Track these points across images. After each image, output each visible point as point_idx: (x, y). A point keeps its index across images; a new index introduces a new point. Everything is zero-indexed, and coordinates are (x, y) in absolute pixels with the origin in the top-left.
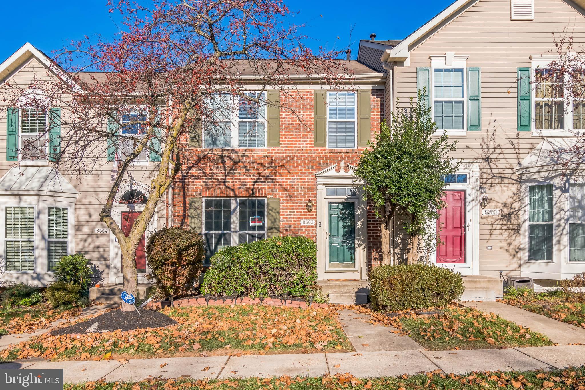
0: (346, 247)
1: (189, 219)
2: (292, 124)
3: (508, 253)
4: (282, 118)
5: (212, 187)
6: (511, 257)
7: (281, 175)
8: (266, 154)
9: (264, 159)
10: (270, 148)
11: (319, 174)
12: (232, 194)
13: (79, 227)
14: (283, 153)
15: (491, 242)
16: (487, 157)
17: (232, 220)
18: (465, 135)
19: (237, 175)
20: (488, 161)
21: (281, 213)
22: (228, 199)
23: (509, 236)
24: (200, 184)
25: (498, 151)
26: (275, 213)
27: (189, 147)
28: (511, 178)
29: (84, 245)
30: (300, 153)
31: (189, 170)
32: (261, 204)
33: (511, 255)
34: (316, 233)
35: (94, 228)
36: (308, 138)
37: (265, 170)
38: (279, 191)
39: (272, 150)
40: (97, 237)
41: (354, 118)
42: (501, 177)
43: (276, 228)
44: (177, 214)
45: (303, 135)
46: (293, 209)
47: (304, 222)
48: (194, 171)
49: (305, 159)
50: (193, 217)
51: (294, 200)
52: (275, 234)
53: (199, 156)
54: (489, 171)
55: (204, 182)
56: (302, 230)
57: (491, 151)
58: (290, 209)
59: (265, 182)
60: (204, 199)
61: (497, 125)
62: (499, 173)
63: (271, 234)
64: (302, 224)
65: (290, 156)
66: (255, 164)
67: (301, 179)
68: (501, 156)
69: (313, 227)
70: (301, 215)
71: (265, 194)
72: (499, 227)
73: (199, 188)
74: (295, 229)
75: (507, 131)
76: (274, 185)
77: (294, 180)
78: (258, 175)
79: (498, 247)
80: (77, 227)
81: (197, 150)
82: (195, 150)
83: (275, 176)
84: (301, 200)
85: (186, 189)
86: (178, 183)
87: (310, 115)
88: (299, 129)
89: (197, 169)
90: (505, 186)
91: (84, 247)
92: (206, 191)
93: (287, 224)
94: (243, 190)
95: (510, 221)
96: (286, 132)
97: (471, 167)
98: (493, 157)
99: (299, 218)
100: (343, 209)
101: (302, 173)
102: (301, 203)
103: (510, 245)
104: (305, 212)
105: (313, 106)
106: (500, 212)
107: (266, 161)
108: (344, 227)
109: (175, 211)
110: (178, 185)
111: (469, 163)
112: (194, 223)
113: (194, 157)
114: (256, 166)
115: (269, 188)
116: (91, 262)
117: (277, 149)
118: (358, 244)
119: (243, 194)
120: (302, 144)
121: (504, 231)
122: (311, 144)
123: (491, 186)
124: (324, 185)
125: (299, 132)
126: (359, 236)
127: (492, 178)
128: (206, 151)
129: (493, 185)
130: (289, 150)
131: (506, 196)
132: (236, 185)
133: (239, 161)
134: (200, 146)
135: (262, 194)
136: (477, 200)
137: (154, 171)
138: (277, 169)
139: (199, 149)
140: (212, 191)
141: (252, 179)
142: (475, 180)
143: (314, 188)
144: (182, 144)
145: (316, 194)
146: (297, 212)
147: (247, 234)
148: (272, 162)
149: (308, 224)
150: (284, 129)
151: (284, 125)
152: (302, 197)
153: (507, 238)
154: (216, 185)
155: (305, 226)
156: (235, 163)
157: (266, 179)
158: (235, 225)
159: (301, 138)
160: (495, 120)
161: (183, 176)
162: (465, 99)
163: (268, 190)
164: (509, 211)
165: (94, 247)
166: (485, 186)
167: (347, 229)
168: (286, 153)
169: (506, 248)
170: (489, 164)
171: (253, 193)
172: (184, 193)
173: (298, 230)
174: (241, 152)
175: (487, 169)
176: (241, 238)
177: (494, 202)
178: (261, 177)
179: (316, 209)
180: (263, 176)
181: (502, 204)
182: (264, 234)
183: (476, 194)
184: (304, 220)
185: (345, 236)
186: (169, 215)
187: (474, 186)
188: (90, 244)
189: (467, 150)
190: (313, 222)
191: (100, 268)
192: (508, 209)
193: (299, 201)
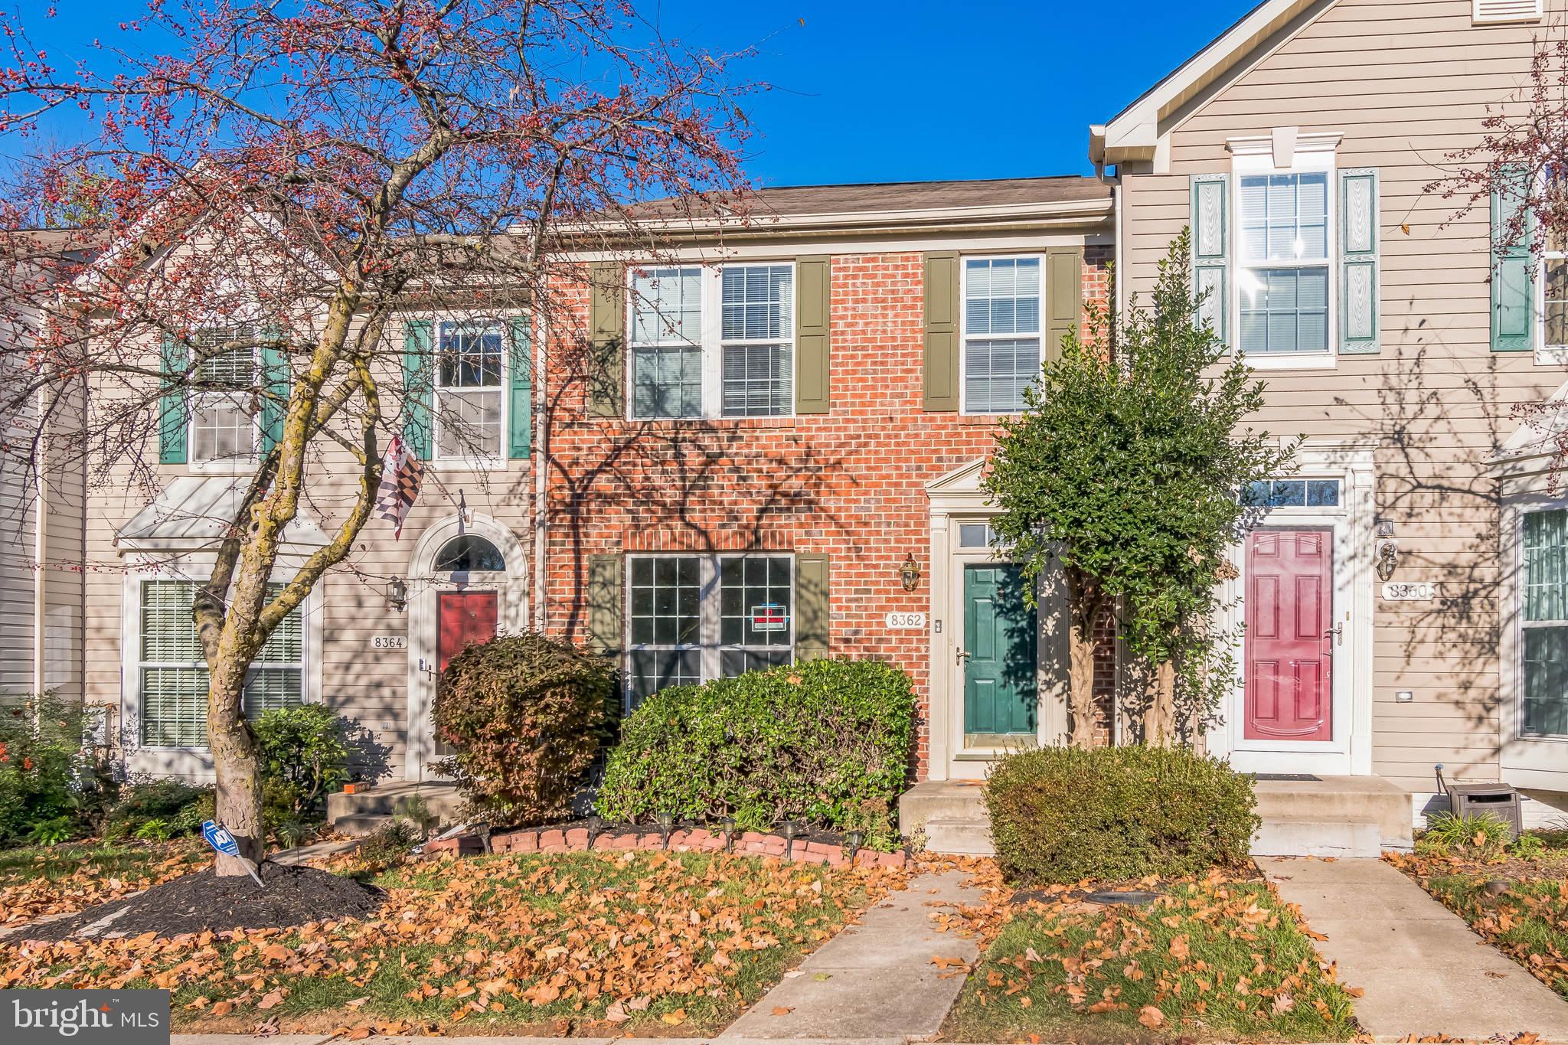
0: (1014, 690)
1: (589, 611)
2: (864, 348)
3: (1460, 713)
4: (835, 334)
5: (648, 526)
6: (1471, 724)
7: (832, 490)
8: (794, 433)
9: (788, 446)
10: (804, 418)
11: (936, 486)
12: (701, 544)
13: (332, 634)
14: (838, 429)
15: (1408, 679)
16: (1397, 428)
17: (702, 616)
18: (1333, 366)
19: (716, 491)
20: (1400, 440)
21: (833, 596)
22: (693, 556)
23: (1466, 660)
24: (618, 518)
25: (1432, 410)
26: (815, 594)
27: (590, 418)
28: (1469, 492)
29: (343, 679)
30: (884, 428)
31: (590, 480)
32: (781, 571)
33: (1469, 718)
34: (927, 649)
35: (370, 635)
36: (906, 387)
37: (789, 477)
38: (828, 533)
39: (808, 421)
40: (377, 659)
41: (1036, 329)
42: (1439, 487)
43: (817, 637)
44: (557, 597)
45: (894, 380)
46: (866, 583)
47: (896, 620)
48: (603, 483)
49: (898, 444)
50: (599, 607)
51: (868, 558)
52: (815, 652)
53: (616, 441)
54: (1404, 471)
55: (629, 511)
56: (889, 641)
57: (1411, 410)
58: (858, 583)
59: (789, 510)
60: (629, 557)
61: (1427, 336)
62: (1435, 476)
63: (806, 653)
64: (890, 626)
65: (859, 437)
66: (762, 459)
67: (887, 500)
68: (1442, 426)
69: (918, 632)
70: (888, 600)
71: (790, 543)
72: (1433, 633)
73: (615, 527)
74: (870, 640)
75: (1458, 351)
76: (815, 518)
77: (867, 505)
78: (770, 492)
79: (1430, 694)
80: (327, 632)
81: (610, 426)
82: (605, 425)
83: (818, 493)
84: (889, 558)
85: (582, 530)
86: (561, 516)
87: (912, 323)
88: (882, 363)
89: (611, 477)
90: (1451, 514)
91: (343, 686)
92: (634, 535)
93: (848, 624)
94: (730, 531)
95: (1469, 618)
96: (846, 372)
97: (1347, 460)
98: (1416, 428)
99: (882, 608)
100: (1008, 584)
101: (889, 484)
102: (886, 566)
103: (1466, 688)
104: (897, 591)
105: (921, 299)
106: (1437, 591)
107: (792, 453)
108: (1011, 633)
109: (554, 592)
110: (561, 520)
111: (1343, 447)
112: (602, 622)
113: (603, 446)
114: (765, 468)
115: (801, 525)
116: (363, 724)
117: (821, 418)
118: (1047, 683)
119: (731, 543)
120: (892, 404)
121: (1449, 645)
122: (914, 403)
123: (1410, 515)
124: (952, 515)
125: (883, 371)
126: (1049, 658)
127: (1412, 491)
128: (634, 428)
129: (1416, 511)
130: (855, 421)
131: (1455, 545)
132: (712, 519)
133: (721, 454)
134: (619, 415)
135: (781, 543)
136: (1365, 556)
137: (519, 483)
138: (822, 473)
139: (615, 423)
140: (650, 535)
141: (754, 502)
142: (1359, 498)
143: (922, 524)
144: (573, 410)
145: (927, 541)
146: (878, 592)
147: (743, 652)
148: (808, 454)
149: (906, 626)
150: (842, 364)
151: (841, 353)
152: (891, 550)
153: (1458, 669)
154: (660, 520)
155: (898, 632)
156: (711, 459)
157: (793, 502)
158: (711, 626)
159: (887, 387)
160: (1423, 321)
161: (575, 496)
162: (1330, 261)
163: (797, 533)
164: (1464, 587)
165: (369, 687)
166: (1392, 515)
167: (1017, 640)
168: (846, 429)
169: (1456, 697)
170: (1403, 449)
171: (758, 540)
172: (577, 543)
173: (880, 641)
174: (727, 429)
175: (1396, 463)
176: (730, 662)
177: (1420, 562)
178: (778, 497)
179: (927, 583)
180: (785, 495)
181: (1443, 567)
182: (788, 653)
183: (1363, 538)
184: (895, 613)
185: (1013, 657)
186: (537, 601)
187: (1358, 515)
188: (358, 676)
189: (1336, 411)
190: (919, 620)
191: (384, 739)
192: (1461, 582)
193: (882, 562)
